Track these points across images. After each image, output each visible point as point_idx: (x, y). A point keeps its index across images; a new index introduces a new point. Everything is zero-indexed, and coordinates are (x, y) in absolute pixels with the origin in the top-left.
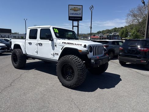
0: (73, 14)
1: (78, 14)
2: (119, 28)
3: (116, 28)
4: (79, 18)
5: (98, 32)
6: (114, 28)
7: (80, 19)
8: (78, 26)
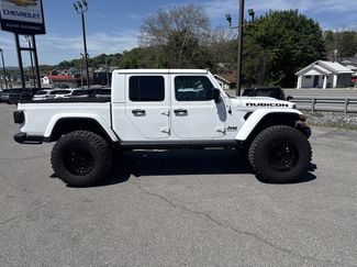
0: (13, 13)
1: (29, 15)
2: (111, 55)
3: (104, 55)
4: (36, 28)
5: (62, 64)
6: (100, 54)
7: (40, 29)
8: (33, 50)
